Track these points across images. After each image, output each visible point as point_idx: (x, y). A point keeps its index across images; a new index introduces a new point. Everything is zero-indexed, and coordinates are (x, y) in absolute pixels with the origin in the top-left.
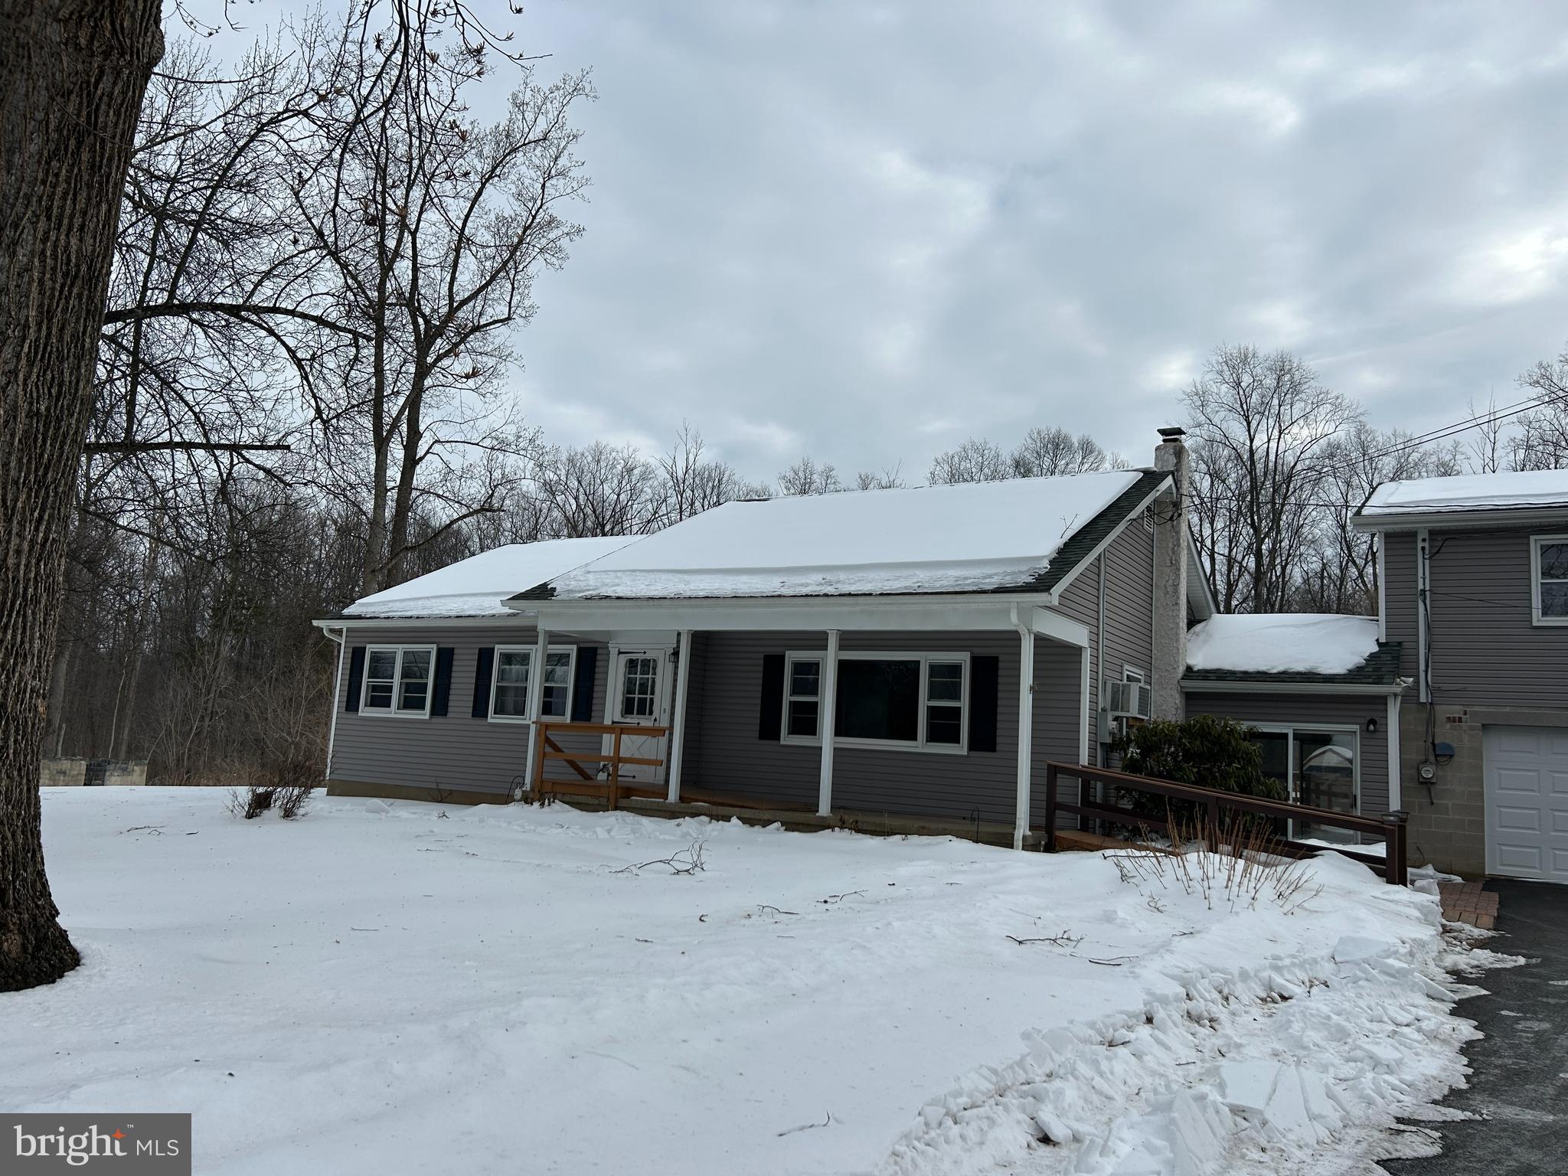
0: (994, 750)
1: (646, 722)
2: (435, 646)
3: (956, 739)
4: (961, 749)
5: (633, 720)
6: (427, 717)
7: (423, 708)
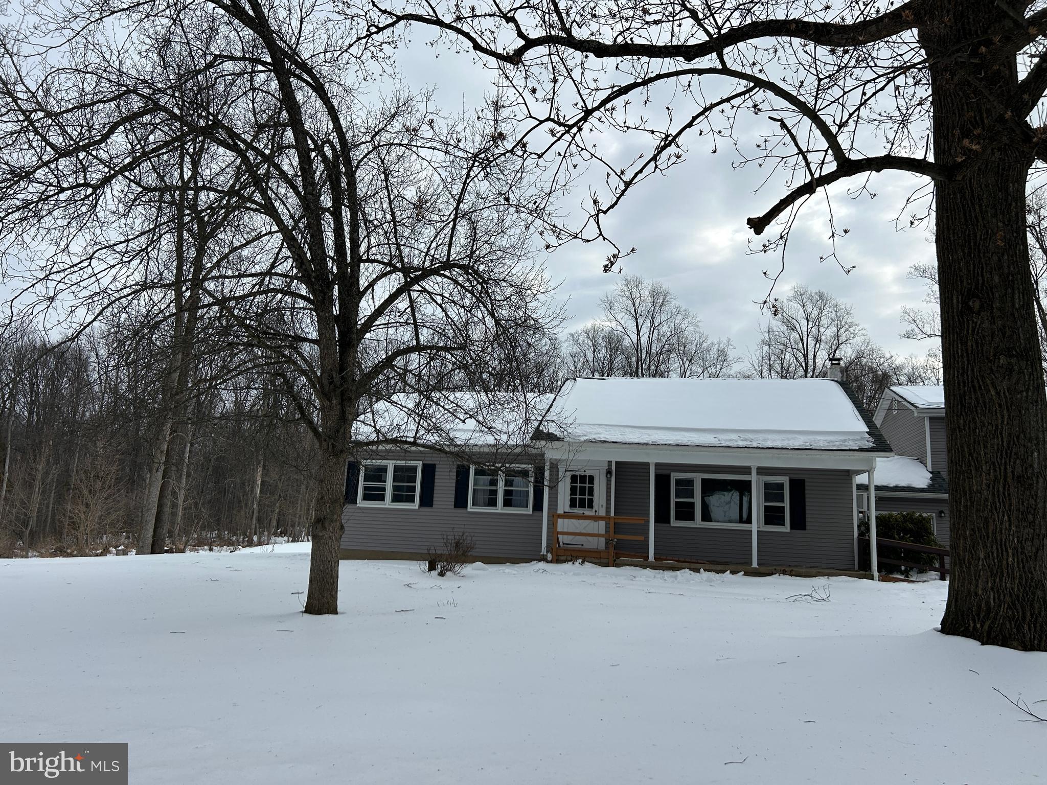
0: (804, 528)
1: (588, 512)
2: (421, 463)
3: (782, 523)
4: (786, 528)
5: (578, 511)
6: (417, 507)
7: (413, 502)
